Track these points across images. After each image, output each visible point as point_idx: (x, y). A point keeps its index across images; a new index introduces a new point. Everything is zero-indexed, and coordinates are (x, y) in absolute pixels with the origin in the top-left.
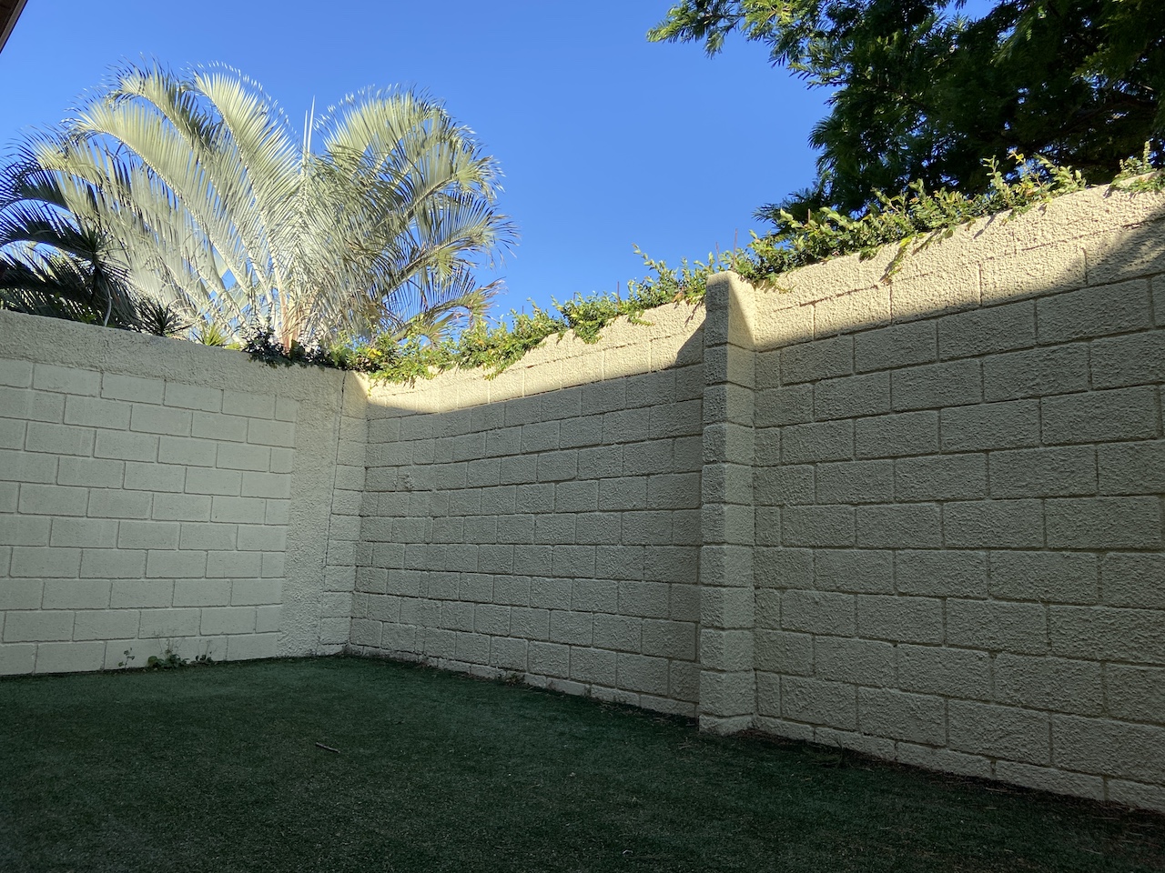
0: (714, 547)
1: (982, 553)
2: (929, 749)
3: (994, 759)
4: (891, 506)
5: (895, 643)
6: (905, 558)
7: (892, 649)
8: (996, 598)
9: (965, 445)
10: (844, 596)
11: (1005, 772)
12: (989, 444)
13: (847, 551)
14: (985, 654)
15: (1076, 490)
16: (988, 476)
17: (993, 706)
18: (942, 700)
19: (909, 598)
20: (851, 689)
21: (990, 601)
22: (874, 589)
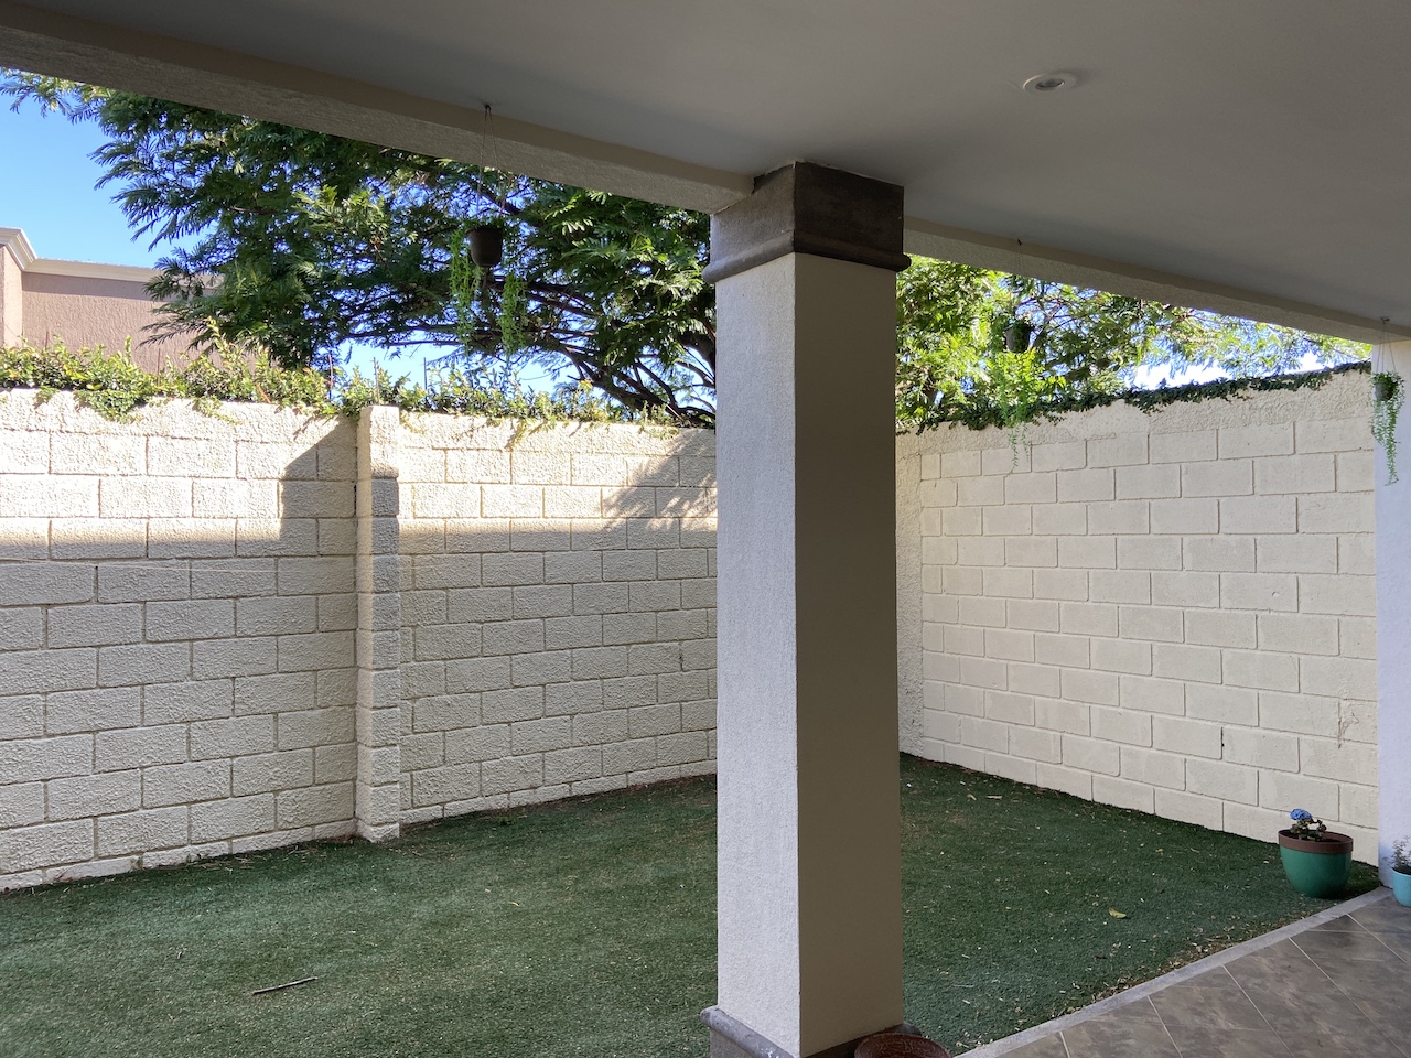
0: (388, 672)
1: (568, 652)
2: (531, 791)
3: (570, 783)
4: (510, 623)
5: (509, 723)
6: (519, 660)
7: (509, 728)
8: (576, 680)
9: (561, 580)
10: (472, 696)
11: (578, 789)
12: (576, 579)
13: (475, 659)
14: (568, 717)
15: (619, 609)
16: (573, 600)
17: (571, 749)
18: (540, 754)
19: (521, 689)
20: (475, 766)
21: (572, 682)
22: (497, 686)
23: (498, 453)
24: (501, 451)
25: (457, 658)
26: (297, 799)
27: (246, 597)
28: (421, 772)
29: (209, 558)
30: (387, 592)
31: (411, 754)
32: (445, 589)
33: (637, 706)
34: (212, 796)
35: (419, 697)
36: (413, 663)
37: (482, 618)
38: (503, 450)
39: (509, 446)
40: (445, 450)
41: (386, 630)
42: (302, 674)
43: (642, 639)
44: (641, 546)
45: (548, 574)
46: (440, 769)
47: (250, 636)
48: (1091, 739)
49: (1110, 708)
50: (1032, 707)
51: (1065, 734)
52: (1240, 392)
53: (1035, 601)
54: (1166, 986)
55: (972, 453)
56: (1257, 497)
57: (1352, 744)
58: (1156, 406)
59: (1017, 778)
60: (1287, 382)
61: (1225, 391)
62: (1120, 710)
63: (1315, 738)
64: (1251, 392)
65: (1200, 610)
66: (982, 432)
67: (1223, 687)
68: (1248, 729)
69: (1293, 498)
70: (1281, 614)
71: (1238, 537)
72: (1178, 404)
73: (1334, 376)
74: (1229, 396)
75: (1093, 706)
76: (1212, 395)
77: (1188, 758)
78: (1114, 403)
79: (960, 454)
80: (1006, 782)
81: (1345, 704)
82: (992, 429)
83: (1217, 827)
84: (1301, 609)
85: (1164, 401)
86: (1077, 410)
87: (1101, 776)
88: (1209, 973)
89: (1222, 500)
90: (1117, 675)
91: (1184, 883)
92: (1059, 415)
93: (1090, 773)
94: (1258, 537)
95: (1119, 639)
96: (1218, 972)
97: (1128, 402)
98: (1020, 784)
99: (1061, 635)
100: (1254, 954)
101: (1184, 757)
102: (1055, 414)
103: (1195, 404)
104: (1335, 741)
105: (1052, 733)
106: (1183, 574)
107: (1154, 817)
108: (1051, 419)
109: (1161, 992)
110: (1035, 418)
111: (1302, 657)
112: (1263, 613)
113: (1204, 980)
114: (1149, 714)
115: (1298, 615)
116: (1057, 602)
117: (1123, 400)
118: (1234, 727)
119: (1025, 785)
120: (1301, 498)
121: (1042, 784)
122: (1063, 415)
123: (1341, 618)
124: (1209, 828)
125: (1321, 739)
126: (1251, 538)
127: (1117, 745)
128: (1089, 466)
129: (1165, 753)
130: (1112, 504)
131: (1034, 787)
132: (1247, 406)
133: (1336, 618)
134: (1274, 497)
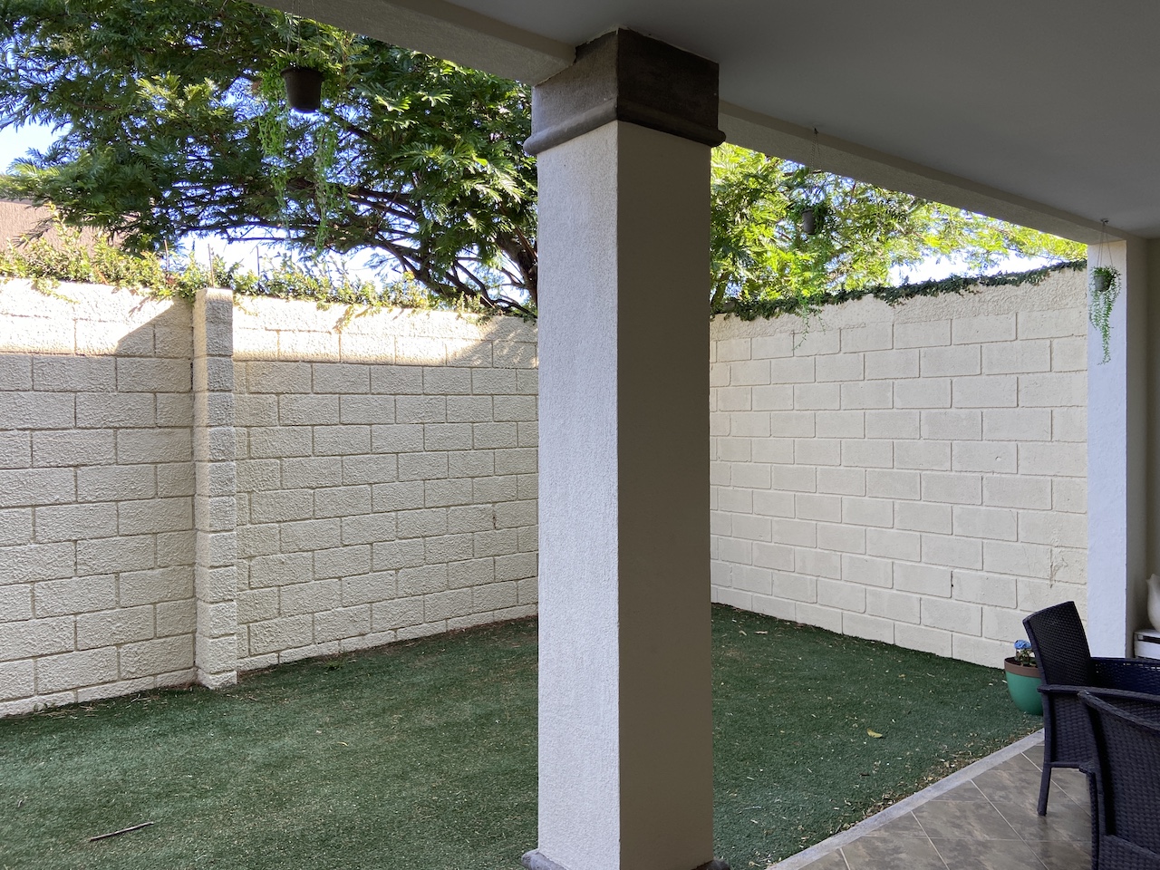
0: (224, 534)
1: (393, 514)
2: (360, 638)
3: (395, 630)
4: (340, 488)
5: (340, 578)
6: (349, 522)
7: (339, 582)
8: (400, 539)
9: (386, 449)
10: (305, 554)
11: (403, 635)
12: (399, 449)
13: (308, 522)
14: (394, 572)
16: (398, 468)
17: (396, 600)
18: (368, 605)
19: (350, 547)
20: (309, 617)
21: (397, 541)
22: (328, 545)
23: (328, 334)
24: (330, 333)
25: (290, 521)
26: (138, 651)
27: (85, 465)
28: (257, 624)
29: (50, 429)
30: (223, 460)
31: (248, 608)
32: (279, 458)
33: (455, 561)
34: (57, 650)
35: (255, 556)
36: (249, 526)
37: (314, 485)
38: (333, 331)
39: (338, 328)
40: (278, 331)
41: (223, 496)
42: (142, 537)
43: (460, 502)
44: (459, 420)
45: (375, 445)
46: (275, 621)
47: (90, 502)
48: (842, 582)
49: (858, 556)
50: (792, 557)
51: (820, 578)
52: (971, 287)
53: (795, 466)
54: (925, 801)
55: (743, 341)
56: (984, 377)
57: (1061, 584)
58: (900, 300)
59: (780, 616)
60: (1011, 278)
61: (959, 286)
62: (866, 557)
63: (1031, 580)
64: (981, 288)
65: (934, 473)
66: (752, 323)
67: (953, 537)
68: (974, 572)
69: (1015, 377)
70: (1003, 476)
71: (968, 410)
72: (919, 298)
73: (1052, 273)
74: (962, 291)
75: (844, 554)
76: (948, 290)
77: (923, 597)
78: (864, 298)
79: (733, 341)
80: (772, 619)
81: (1056, 551)
82: (760, 320)
83: (947, 654)
84: (1020, 471)
85: (907, 295)
86: (833, 304)
87: (850, 613)
88: (959, 787)
89: (955, 379)
90: (864, 528)
91: (926, 704)
92: (817, 308)
93: (840, 611)
94: (985, 410)
95: (866, 498)
96: (968, 787)
97: (876, 296)
98: (782, 621)
99: (817, 495)
100: (995, 768)
101: (918, 596)
102: (814, 307)
103: (933, 298)
104: (1048, 582)
105: (809, 577)
106: (922, 441)
107: (894, 647)
108: (812, 310)
109: (922, 807)
110: (797, 310)
111: (1021, 511)
112: (988, 475)
113: (957, 794)
114: (891, 560)
115: (1018, 476)
116: (814, 467)
117: (872, 295)
118: (961, 571)
119: (787, 621)
120: (1021, 377)
121: (800, 621)
122: (821, 308)
123: (1054, 479)
124: (940, 655)
125: (1036, 580)
126: (979, 411)
127: (864, 587)
128: (843, 351)
129: (904, 593)
130: (861, 383)
131: (793, 623)
132: (977, 299)
133: (1049, 478)
134: (998, 377)
